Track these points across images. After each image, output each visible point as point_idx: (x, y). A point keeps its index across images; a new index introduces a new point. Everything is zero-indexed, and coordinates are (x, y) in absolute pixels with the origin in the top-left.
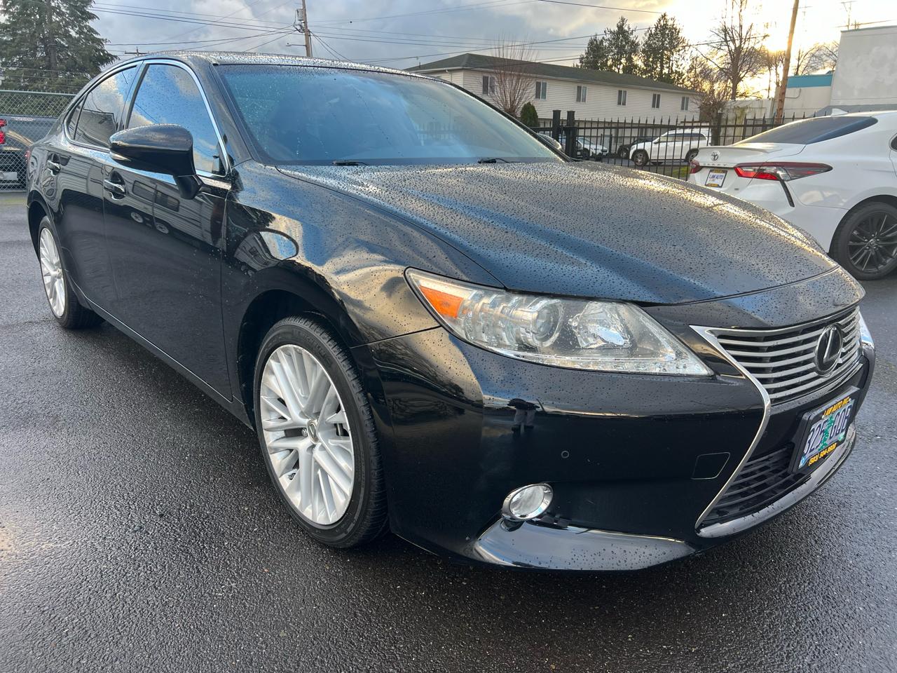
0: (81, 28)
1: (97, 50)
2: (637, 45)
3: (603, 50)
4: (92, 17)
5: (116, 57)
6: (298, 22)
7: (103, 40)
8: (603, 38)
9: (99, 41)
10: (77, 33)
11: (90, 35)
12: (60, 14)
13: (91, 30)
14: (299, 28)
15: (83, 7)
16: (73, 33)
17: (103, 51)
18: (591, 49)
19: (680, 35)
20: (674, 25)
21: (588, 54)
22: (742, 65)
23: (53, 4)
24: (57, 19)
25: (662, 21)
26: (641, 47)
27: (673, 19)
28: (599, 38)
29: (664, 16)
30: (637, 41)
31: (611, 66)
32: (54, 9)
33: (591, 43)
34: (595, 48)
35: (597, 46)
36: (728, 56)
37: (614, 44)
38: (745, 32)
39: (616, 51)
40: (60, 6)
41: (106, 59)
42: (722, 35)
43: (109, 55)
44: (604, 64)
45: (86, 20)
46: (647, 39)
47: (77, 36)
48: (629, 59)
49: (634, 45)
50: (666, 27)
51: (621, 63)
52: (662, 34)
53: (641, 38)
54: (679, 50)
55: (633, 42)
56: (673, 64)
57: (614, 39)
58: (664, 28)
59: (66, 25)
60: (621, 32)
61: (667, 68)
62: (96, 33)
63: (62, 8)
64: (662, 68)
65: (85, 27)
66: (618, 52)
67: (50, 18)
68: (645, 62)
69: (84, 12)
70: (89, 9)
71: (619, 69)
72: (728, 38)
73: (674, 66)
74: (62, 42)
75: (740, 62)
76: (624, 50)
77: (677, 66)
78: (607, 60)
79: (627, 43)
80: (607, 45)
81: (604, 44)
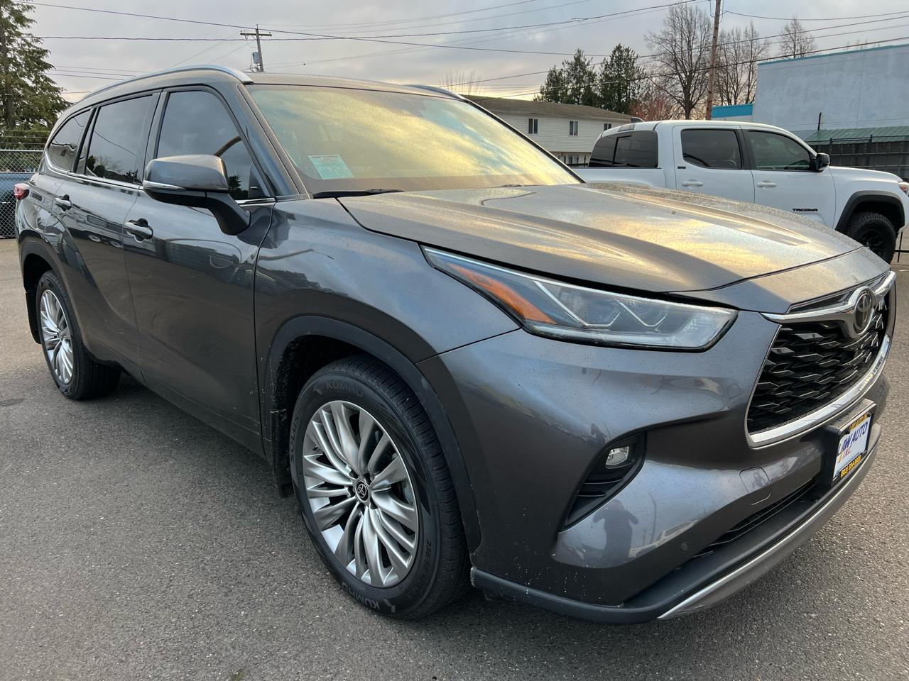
0: (37, 77)
1: (55, 99)
2: (595, 75)
3: (562, 81)
4: (47, 66)
5: (72, 104)
6: (254, 65)
7: (59, 88)
8: (562, 70)
9: (56, 90)
10: (33, 82)
11: (47, 86)
12: (17, 65)
13: (47, 79)
14: (255, 70)
15: (40, 57)
16: (30, 84)
17: (60, 99)
18: (551, 80)
19: (635, 65)
20: (628, 55)
21: (548, 85)
22: (693, 92)
23: (9, 56)
24: (14, 70)
25: (617, 52)
26: (598, 78)
27: (627, 50)
28: (558, 69)
29: (619, 48)
30: (594, 71)
31: (571, 96)
32: (10, 60)
33: (551, 75)
34: (555, 80)
35: (556, 77)
36: (680, 85)
37: (572, 75)
38: (694, 61)
39: (574, 82)
40: (17, 56)
41: (63, 106)
42: (673, 65)
43: (65, 102)
44: (564, 94)
45: (42, 70)
46: (603, 69)
47: (34, 85)
48: (588, 89)
49: (592, 76)
50: (622, 58)
51: (581, 93)
52: (618, 65)
53: (597, 69)
54: (635, 80)
55: (590, 73)
56: (629, 93)
57: (572, 70)
58: (620, 58)
59: (23, 75)
60: (578, 63)
61: (624, 96)
62: (53, 82)
63: (18, 60)
64: (620, 98)
65: (42, 76)
66: (577, 83)
67: (7, 68)
68: (604, 91)
69: (40, 63)
70: (45, 59)
71: (578, 99)
72: (678, 68)
73: (631, 94)
74: (18, 91)
75: (692, 90)
76: (582, 81)
77: (634, 94)
78: (567, 91)
79: (584, 74)
80: (566, 76)
81: (563, 75)
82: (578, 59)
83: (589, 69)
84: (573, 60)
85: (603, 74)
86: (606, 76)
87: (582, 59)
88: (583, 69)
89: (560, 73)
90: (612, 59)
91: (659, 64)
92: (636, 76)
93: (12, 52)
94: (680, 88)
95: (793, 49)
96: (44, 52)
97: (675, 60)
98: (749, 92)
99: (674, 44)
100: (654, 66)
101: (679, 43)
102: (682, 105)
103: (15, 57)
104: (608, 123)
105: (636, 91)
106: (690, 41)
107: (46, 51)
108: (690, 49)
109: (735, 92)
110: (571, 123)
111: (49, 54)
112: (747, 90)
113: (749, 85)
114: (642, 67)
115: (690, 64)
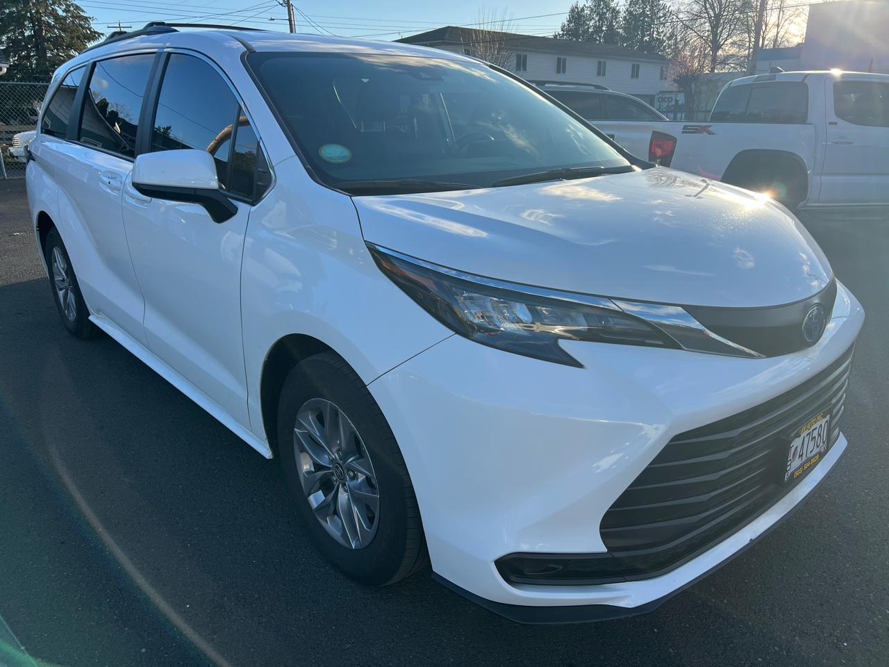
0: (68, 6)
1: (84, 28)
2: (618, 12)
3: (584, 17)
5: (102, 34)
7: (89, 18)
8: (584, 5)
9: (86, 19)
10: (63, 11)
11: (77, 15)
13: (78, 8)
16: (60, 13)
17: (90, 29)
18: (573, 16)
21: (570, 21)
22: (721, 32)
26: (622, 14)
28: (580, 5)
30: (618, 8)
31: (592, 34)
33: (573, 11)
34: (577, 16)
35: (578, 13)
36: (707, 24)
37: (595, 11)
39: (597, 19)
41: (94, 35)
42: (702, 2)
43: (95, 32)
44: (586, 32)
46: (627, 5)
47: (64, 14)
48: (610, 27)
49: (615, 13)
51: (603, 31)
53: (621, 5)
54: (660, 17)
55: (614, 9)
56: (653, 31)
57: (595, 6)
61: (648, 35)
62: (83, 11)
64: (643, 36)
65: (72, 5)
66: (599, 20)
68: (627, 30)
71: (600, 37)
72: (708, 6)
73: (655, 33)
74: (50, 21)
75: (720, 29)
76: (605, 18)
77: (658, 33)
78: (589, 28)
79: (607, 11)
80: (589, 12)
81: (586, 12)
83: (613, 5)
85: (627, 10)
86: (630, 13)
88: (607, 6)
89: (583, 10)
92: (661, 14)
94: (707, 26)
98: (778, 33)
100: (682, 4)
104: (636, 63)
105: (660, 31)
110: (600, 63)
112: (776, 31)
113: (778, 26)
114: (668, 4)
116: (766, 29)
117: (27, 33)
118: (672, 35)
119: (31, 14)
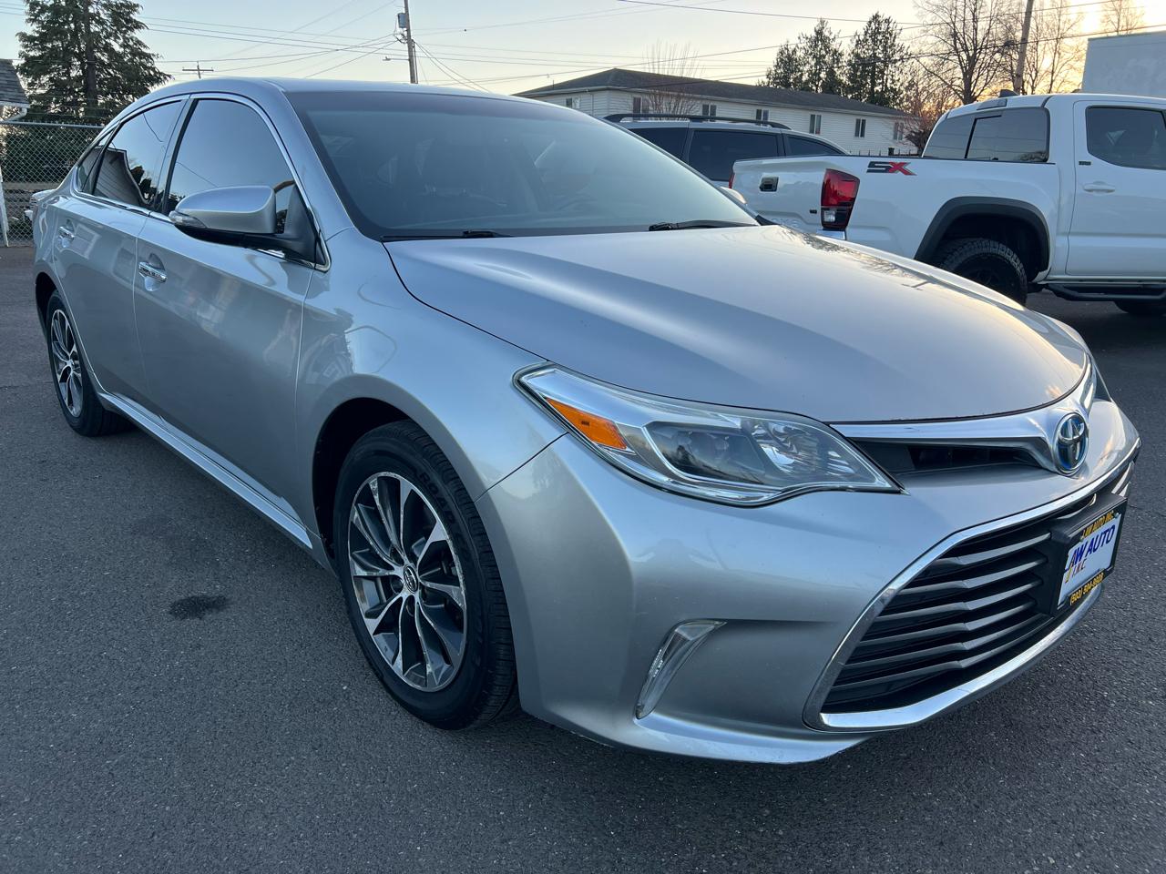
0: (126, 40)
1: (146, 68)
2: (841, 55)
3: (796, 61)
4: (138, 25)
5: (169, 76)
6: (399, 30)
7: (153, 55)
8: (797, 46)
9: (148, 56)
10: (121, 46)
11: (137, 51)
12: (101, 22)
13: (139, 42)
14: (400, 37)
15: (129, 13)
16: (117, 48)
17: (153, 69)
18: (782, 60)
19: (897, 41)
20: (888, 28)
21: (777, 66)
22: (977, 80)
23: (91, 10)
24: (97, 29)
25: (873, 24)
26: (845, 58)
27: (888, 21)
28: (791, 48)
29: (876, 17)
30: (840, 50)
31: (807, 82)
32: (93, 16)
33: (782, 53)
34: (787, 61)
35: (789, 56)
36: (959, 69)
37: (811, 54)
38: (980, 37)
39: (813, 63)
40: (100, 12)
41: (157, 78)
42: (951, 41)
43: (161, 74)
44: (798, 79)
45: (132, 30)
46: (853, 46)
47: (122, 50)
48: (831, 73)
49: (837, 55)
50: (879, 32)
51: (820, 79)
52: (873, 40)
53: (845, 46)
54: (896, 61)
55: (836, 51)
56: (887, 79)
57: (810, 47)
58: (876, 32)
59: (108, 37)
60: (820, 37)
61: (880, 84)
62: (145, 47)
63: (102, 16)
64: (874, 84)
65: (131, 38)
66: (816, 65)
67: (88, 27)
68: (852, 77)
69: (129, 21)
70: (135, 16)
71: (817, 86)
72: (958, 46)
73: (889, 81)
74: (102, 58)
75: (975, 76)
76: (823, 62)
77: (893, 82)
78: (802, 75)
79: (827, 53)
80: (802, 55)
81: (798, 54)
82: (819, 33)
83: (834, 46)
84: (814, 34)
85: (853, 53)
86: (857, 56)
87: (826, 33)
88: (826, 47)
89: (794, 51)
90: (866, 33)
91: (932, 39)
92: (897, 57)
93: (95, 6)
94: (959, 73)
95: (1116, 25)
96: (133, 7)
97: (955, 35)
98: (1052, 81)
99: (954, 13)
100: (924, 44)
101: (961, 12)
102: (961, 97)
103: (98, 13)
104: (862, 118)
105: (896, 78)
106: (975, 9)
107: (138, 6)
108: (975, 20)
109: (1033, 81)
110: (813, 117)
111: (140, 9)
112: (1050, 80)
113: (1053, 73)
114: (906, 45)
115: (974, 40)
116: (1036, 76)
117: (73, 74)
118: (911, 85)
119: (79, 48)
